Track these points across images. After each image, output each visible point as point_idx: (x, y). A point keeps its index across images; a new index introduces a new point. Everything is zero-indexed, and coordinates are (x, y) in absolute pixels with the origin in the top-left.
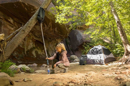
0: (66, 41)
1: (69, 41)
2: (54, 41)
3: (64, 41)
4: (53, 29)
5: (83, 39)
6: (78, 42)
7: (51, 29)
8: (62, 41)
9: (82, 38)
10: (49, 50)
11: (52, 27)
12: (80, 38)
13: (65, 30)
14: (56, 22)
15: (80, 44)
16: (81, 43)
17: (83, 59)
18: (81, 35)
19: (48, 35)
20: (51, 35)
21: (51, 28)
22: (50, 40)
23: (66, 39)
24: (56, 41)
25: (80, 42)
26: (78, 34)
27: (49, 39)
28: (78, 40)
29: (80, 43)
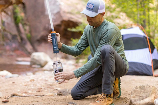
0: (14, 13)
1: (23, 15)
18: (56, 2)
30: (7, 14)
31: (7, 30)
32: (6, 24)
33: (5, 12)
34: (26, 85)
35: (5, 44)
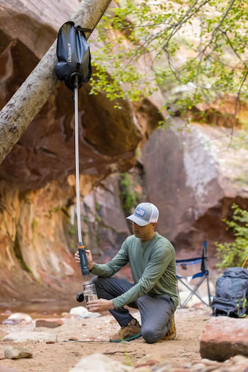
1: (139, 190)
2: (53, 188)
3: (111, 188)
4: (62, 119)
5: (220, 180)
6: (194, 198)
7: (52, 122)
8: (98, 189)
9: (213, 175)
10: (24, 238)
11: (54, 109)
12: (205, 175)
13: (127, 127)
14: (92, 92)
15: (202, 212)
16: (210, 205)
17: (230, 289)
18: (207, 157)
19: (28, 151)
20: (45, 151)
21: (49, 114)
22: (35, 178)
23: (123, 178)
24: (68, 185)
25: (204, 195)
26: (191, 151)
27: (28, 173)
28: (194, 185)
29: (203, 206)
30: (107, 190)
31: (106, 223)
32: (104, 211)
33: (102, 186)
34: (101, 329)
35: (102, 253)
